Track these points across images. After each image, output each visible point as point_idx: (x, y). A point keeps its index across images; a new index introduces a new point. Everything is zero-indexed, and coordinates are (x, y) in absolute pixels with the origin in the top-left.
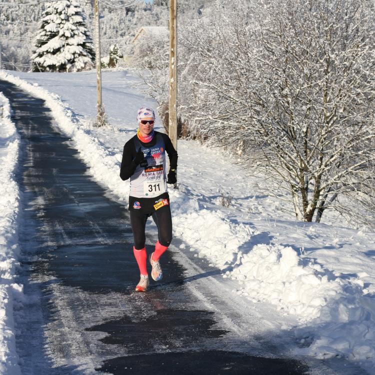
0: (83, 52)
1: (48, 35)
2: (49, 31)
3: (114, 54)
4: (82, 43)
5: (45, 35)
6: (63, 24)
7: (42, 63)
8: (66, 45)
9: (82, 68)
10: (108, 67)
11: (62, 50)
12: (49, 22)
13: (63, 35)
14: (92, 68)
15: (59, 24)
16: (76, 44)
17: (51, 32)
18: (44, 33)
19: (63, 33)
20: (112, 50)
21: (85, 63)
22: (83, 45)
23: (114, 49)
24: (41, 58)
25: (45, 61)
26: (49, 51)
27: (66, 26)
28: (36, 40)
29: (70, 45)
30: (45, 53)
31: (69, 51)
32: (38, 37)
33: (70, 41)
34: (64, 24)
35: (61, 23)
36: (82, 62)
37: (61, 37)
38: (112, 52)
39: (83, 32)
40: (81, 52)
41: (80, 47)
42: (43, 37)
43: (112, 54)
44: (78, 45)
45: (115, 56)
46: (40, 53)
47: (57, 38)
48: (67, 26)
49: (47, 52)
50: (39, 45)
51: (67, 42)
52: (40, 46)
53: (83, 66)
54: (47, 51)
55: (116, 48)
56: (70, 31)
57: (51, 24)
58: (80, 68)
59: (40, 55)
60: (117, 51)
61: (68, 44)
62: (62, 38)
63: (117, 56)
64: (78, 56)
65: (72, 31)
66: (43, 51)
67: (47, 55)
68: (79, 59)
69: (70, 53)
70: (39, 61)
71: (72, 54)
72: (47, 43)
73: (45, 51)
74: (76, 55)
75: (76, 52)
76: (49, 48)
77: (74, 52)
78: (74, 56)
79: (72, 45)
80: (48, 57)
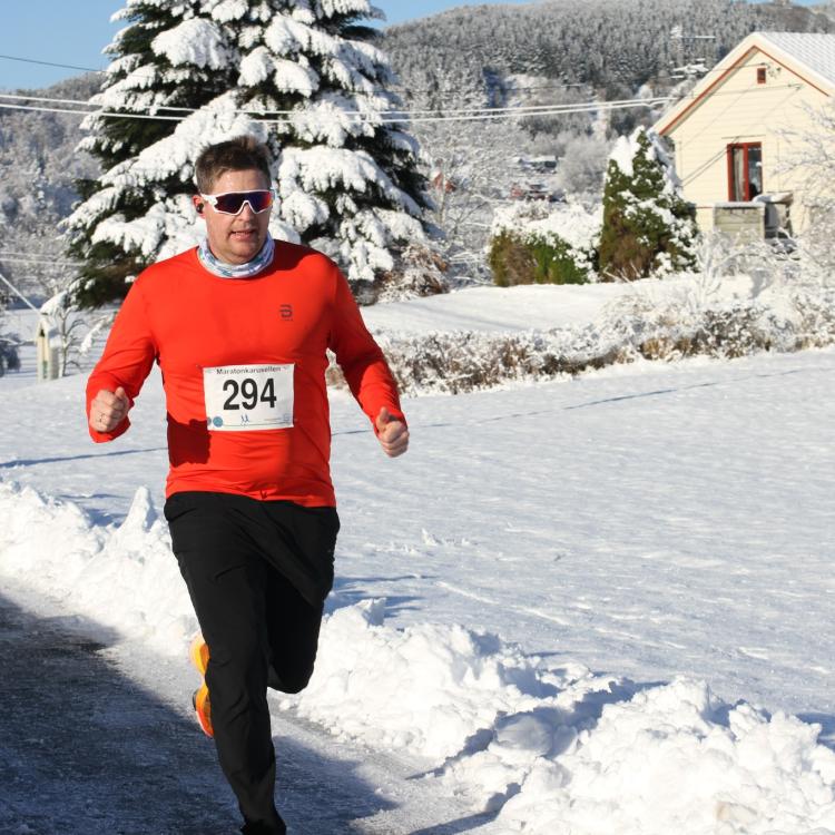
0: (382, 183)
1: (170, 87)
2: (182, 66)
3: (641, 192)
4: (371, 133)
5: (158, 86)
6: (258, 22)
7: (145, 252)
9: (380, 275)
10: (592, 275)
12: (175, 12)
13: (267, 88)
14: (436, 275)
15: (235, 23)
16: (336, 138)
17: (194, 68)
18: (145, 75)
19: (264, 76)
20: (627, 169)
21: (396, 247)
22: (378, 145)
23: (639, 160)
24: (138, 222)
25: (164, 238)
26: (183, 178)
27: (275, 36)
28: (99, 113)
29: (306, 145)
30: (158, 194)
31: (298, 179)
32: (113, 98)
33: (304, 119)
34: (265, 25)
35: (246, 20)
36: (378, 238)
37: (248, 95)
38: (621, 182)
39: (373, 73)
40: (371, 184)
41: (362, 153)
42: (146, 97)
43: (626, 194)
44: (351, 142)
45: (649, 203)
46: (128, 189)
47: (225, 102)
48: (285, 36)
49: (173, 185)
50: (118, 146)
51: (282, 129)
52: (124, 154)
53: (387, 263)
54: (173, 178)
55: (650, 155)
56: (304, 61)
57: (190, 26)
58: (370, 277)
59: (132, 206)
60: (658, 177)
61: (290, 139)
62: (256, 105)
63: (661, 203)
64: (352, 207)
65: (316, 61)
66: (150, 178)
67: (175, 203)
68: (360, 226)
69: (310, 191)
70: (123, 238)
71: (320, 194)
72: (172, 132)
73: (157, 179)
74: (345, 202)
75: (347, 186)
76: (184, 161)
77: (329, 180)
78: (333, 209)
79: (316, 142)
80: (179, 212)
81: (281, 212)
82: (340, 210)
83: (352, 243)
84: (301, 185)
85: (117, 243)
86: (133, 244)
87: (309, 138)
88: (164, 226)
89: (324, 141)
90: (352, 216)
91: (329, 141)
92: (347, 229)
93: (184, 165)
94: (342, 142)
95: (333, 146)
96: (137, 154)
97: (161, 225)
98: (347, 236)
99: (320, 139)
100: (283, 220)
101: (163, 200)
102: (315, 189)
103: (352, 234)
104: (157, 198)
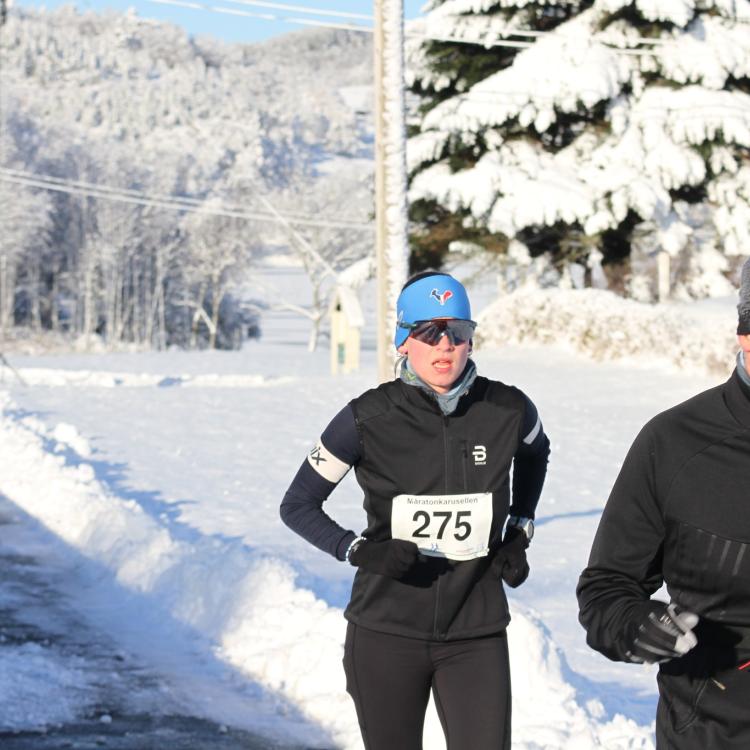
1: (510, 12)
5: (495, 10)
7: (478, 209)
8: (638, 83)
11: (616, 115)
24: (465, 175)
25: (500, 195)
28: (418, 41)
29: (675, 85)
30: (493, 138)
44: (731, 83)
47: (576, 29)
49: (510, 129)
50: (442, 82)
51: (649, 66)
52: (449, 92)
54: (512, 122)
59: (461, 155)
61: (653, 78)
64: (732, 165)
66: (484, 122)
67: (512, 152)
68: (742, 188)
69: (680, 143)
70: (448, 194)
71: (694, 147)
72: (510, 64)
73: (492, 123)
74: (722, 157)
75: (728, 138)
76: (525, 100)
77: (706, 131)
78: (708, 167)
79: (688, 82)
80: (517, 164)
81: (644, 168)
82: (716, 169)
83: (730, 209)
84: (671, 134)
85: (440, 201)
86: (461, 202)
87: (681, 78)
88: (499, 180)
89: (699, 82)
90: (732, 176)
91: (705, 82)
92: (725, 192)
93: (524, 106)
94: (721, 84)
95: (710, 89)
96: (466, 90)
97: (496, 179)
98: (726, 200)
99: (694, 79)
100: (649, 177)
101: (498, 148)
102: (687, 140)
103: (732, 198)
104: (490, 145)
